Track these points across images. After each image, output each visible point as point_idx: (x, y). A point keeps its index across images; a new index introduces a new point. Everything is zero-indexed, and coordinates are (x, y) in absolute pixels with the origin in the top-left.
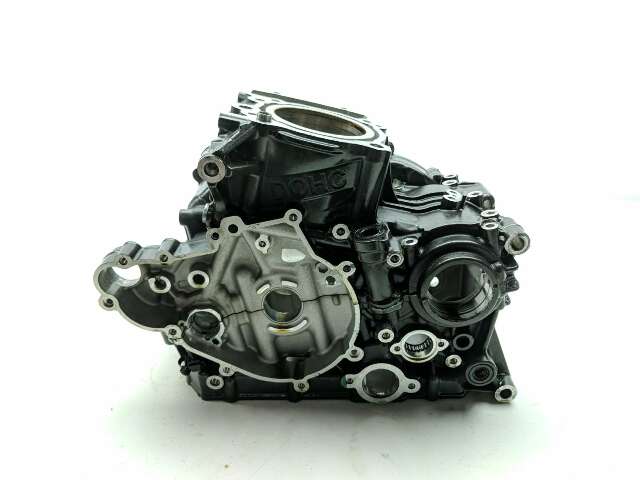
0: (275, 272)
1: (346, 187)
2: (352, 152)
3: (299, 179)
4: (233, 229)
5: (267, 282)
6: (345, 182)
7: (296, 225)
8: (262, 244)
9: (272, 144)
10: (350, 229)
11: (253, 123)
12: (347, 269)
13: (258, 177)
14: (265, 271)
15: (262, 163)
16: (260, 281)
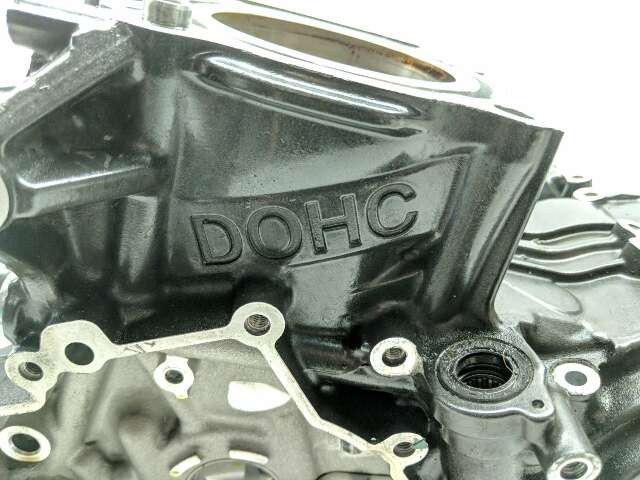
0: (212, 428)
1: (416, 230)
2: (445, 130)
3: (276, 209)
4: (79, 353)
5: (194, 452)
6: (413, 219)
7: (267, 345)
8: (175, 377)
9: (191, 102)
10: (420, 351)
11: (122, 27)
12: (404, 450)
13: (151, 203)
14: (190, 425)
15: (160, 163)
16: (175, 448)
